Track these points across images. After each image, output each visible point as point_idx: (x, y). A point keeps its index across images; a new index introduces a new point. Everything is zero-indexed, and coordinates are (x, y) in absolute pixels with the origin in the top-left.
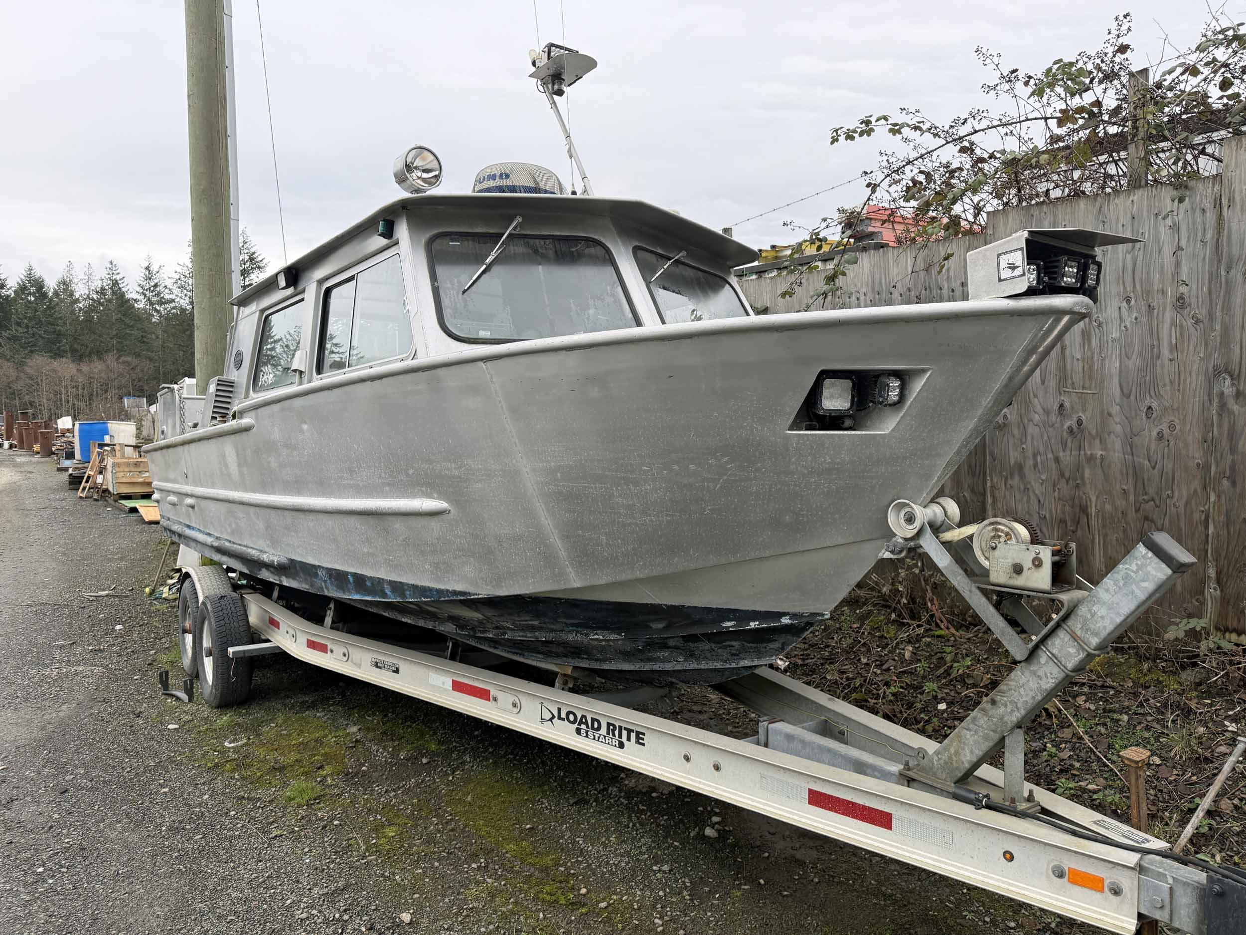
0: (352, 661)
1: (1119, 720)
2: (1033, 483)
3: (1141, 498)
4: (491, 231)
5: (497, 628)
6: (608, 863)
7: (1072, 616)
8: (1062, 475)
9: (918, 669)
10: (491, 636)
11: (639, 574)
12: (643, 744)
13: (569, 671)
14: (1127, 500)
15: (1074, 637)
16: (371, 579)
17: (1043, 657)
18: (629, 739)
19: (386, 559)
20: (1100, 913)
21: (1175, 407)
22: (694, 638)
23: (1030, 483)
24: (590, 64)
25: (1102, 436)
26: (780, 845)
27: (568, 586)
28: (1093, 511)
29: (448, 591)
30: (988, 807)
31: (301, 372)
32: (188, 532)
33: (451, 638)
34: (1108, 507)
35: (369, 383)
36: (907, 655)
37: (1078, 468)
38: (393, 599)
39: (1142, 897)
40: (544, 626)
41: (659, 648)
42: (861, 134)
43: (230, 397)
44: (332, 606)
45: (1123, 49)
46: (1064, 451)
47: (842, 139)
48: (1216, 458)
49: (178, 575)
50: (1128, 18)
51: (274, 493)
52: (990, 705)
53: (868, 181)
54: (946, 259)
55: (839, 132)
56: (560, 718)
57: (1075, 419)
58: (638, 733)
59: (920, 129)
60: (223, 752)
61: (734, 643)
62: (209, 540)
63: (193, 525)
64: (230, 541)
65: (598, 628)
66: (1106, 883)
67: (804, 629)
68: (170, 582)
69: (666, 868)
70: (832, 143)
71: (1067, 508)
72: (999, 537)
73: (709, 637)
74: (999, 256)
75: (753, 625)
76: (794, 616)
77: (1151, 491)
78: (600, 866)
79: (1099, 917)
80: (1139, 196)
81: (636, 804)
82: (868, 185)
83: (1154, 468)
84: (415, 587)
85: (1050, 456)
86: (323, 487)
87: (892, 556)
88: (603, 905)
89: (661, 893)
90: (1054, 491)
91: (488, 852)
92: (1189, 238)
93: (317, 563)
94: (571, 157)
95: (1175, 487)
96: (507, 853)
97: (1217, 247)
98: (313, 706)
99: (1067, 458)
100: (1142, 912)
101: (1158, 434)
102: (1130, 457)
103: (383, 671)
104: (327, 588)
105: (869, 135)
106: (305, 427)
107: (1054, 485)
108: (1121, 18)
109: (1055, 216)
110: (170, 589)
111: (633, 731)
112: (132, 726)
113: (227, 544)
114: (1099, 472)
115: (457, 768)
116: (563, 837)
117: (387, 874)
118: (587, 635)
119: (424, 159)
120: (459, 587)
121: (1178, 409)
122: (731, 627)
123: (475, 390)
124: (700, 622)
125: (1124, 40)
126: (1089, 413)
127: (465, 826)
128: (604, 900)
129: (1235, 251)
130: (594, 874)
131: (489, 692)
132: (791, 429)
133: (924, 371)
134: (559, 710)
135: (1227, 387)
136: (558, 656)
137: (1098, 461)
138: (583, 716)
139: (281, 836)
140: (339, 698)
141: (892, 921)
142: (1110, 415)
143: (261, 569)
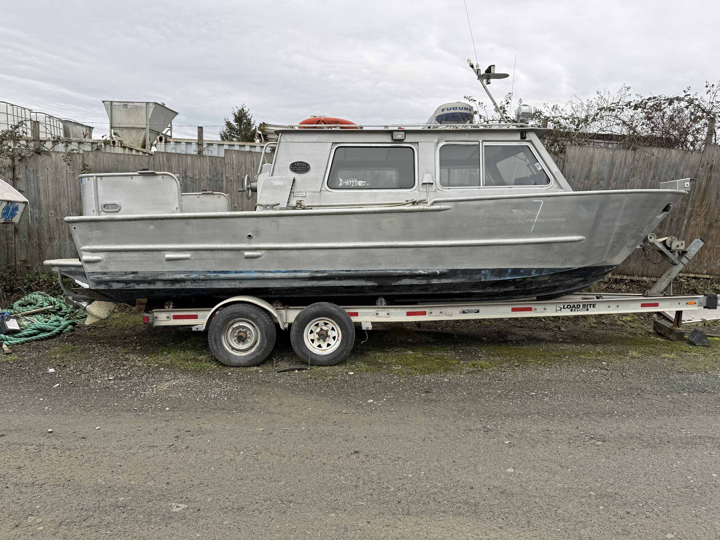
0: (446, 314)
7: (687, 254)
12: (595, 307)
15: (687, 258)
17: (681, 263)
18: (590, 307)
19: (541, 260)
31: (430, 184)
40: (564, 279)
56: (564, 308)
58: (593, 305)
72: (672, 240)
74: (684, 182)
93: (483, 268)
103: (468, 314)
104: (485, 278)
131: (531, 308)
134: (564, 306)
138: (573, 305)
143: (401, 280)
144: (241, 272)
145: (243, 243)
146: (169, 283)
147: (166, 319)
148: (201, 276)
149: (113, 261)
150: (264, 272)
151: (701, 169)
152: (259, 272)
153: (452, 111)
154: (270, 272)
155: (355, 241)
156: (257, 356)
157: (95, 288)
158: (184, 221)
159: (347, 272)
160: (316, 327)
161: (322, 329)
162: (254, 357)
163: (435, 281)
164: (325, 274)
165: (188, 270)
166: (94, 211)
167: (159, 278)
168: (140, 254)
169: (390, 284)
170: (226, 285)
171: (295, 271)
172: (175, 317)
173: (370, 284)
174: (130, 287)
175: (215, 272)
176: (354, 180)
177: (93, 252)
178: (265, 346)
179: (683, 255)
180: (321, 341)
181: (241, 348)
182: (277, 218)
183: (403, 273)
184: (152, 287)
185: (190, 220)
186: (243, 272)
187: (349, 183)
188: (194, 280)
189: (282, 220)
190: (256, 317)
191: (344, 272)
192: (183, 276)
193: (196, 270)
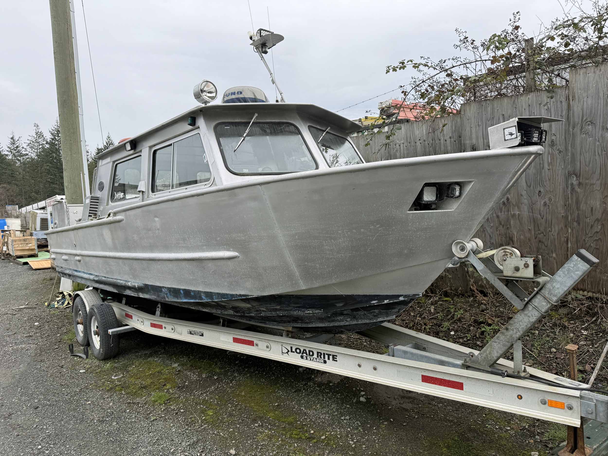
0: (177, 332)
1: (534, 333)
2: (487, 228)
3: (537, 233)
4: (243, 121)
5: (257, 311)
6: (319, 418)
7: (544, 288)
8: (501, 224)
9: (439, 317)
10: (253, 315)
11: (334, 281)
12: (337, 361)
13: (290, 329)
14: (531, 234)
15: (545, 298)
16: (194, 291)
17: (530, 307)
18: (329, 359)
19: (203, 282)
20: (564, 418)
21: (551, 190)
22: (357, 310)
23: (485, 228)
24: (280, 38)
25: (518, 205)
26: (394, 403)
27: (299, 289)
28: (515, 239)
29: (237, 295)
30: (508, 376)
31: (143, 192)
32: (76, 273)
33: (222, 317)
34: (522, 237)
35: (196, 197)
36: (432, 310)
37: (508, 220)
38: (205, 300)
39: (582, 409)
40: (282, 308)
41: (339, 315)
42: (400, 69)
43: (97, 205)
44: (159, 305)
45: (517, 28)
46: (501, 212)
47: (391, 71)
48: (571, 214)
49: (61, 295)
50: (519, 14)
51: (137, 252)
52: (505, 331)
53: (402, 90)
54: (444, 126)
55: (390, 68)
56: (292, 351)
57: (506, 198)
58: (333, 356)
59: (428, 66)
60: (112, 381)
61: (375, 311)
62: (92, 277)
63: (80, 270)
64: (105, 277)
65: (310, 308)
66: (565, 405)
67: (410, 302)
68: (58, 299)
69: (348, 417)
70: (387, 73)
71: (504, 239)
72: (507, 255)
73: (364, 309)
74: (504, 129)
75: (386, 302)
76: (405, 296)
77: (542, 229)
78: (316, 420)
79: (563, 420)
80: (531, 96)
81: (324, 389)
82: (403, 92)
83: (542, 219)
84: (218, 294)
85: (494, 215)
86: (167, 248)
87: (452, 266)
88: (323, 437)
89: (349, 429)
90: (497, 231)
91: (261, 418)
92: (555, 114)
93: (162, 285)
94: (273, 83)
95: (553, 227)
96: (270, 417)
97: (568, 118)
98: (151, 355)
99: (503, 216)
100: (583, 416)
101: (544, 203)
102: (532, 214)
103: (195, 336)
104: (167, 297)
105: (404, 69)
106: (156, 219)
107: (497, 229)
108: (515, 14)
109: (493, 106)
110: (58, 303)
111: (331, 355)
112: (60, 373)
113: (103, 278)
114: (518, 221)
115: (233, 380)
116: (294, 408)
117: (215, 433)
118: (304, 311)
119: (208, 87)
120: (243, 293)
121: (553, 191)
122: (376, 303)
123: (255, 198)
124: (361, 302)
125: (517, 24)
126: (512, 195)
127: (246, 407)
128: (323, 435)
129: (576, 120)
130: (315, 423)
131: (253, 342)
132: (410, 210)
133: (470, 182)
134: (291, 348)
135: (574, 181)
136: (285, 322)
137: (517, 216)
138: (304, 350)
139: (156, 419)
140: (163, 351)
141: (456, 432)
142: (522, 195)
143: (126, 290)
171: (91, 274)
176: (120, 193)
183: (122, 283)
187: (118, 196)
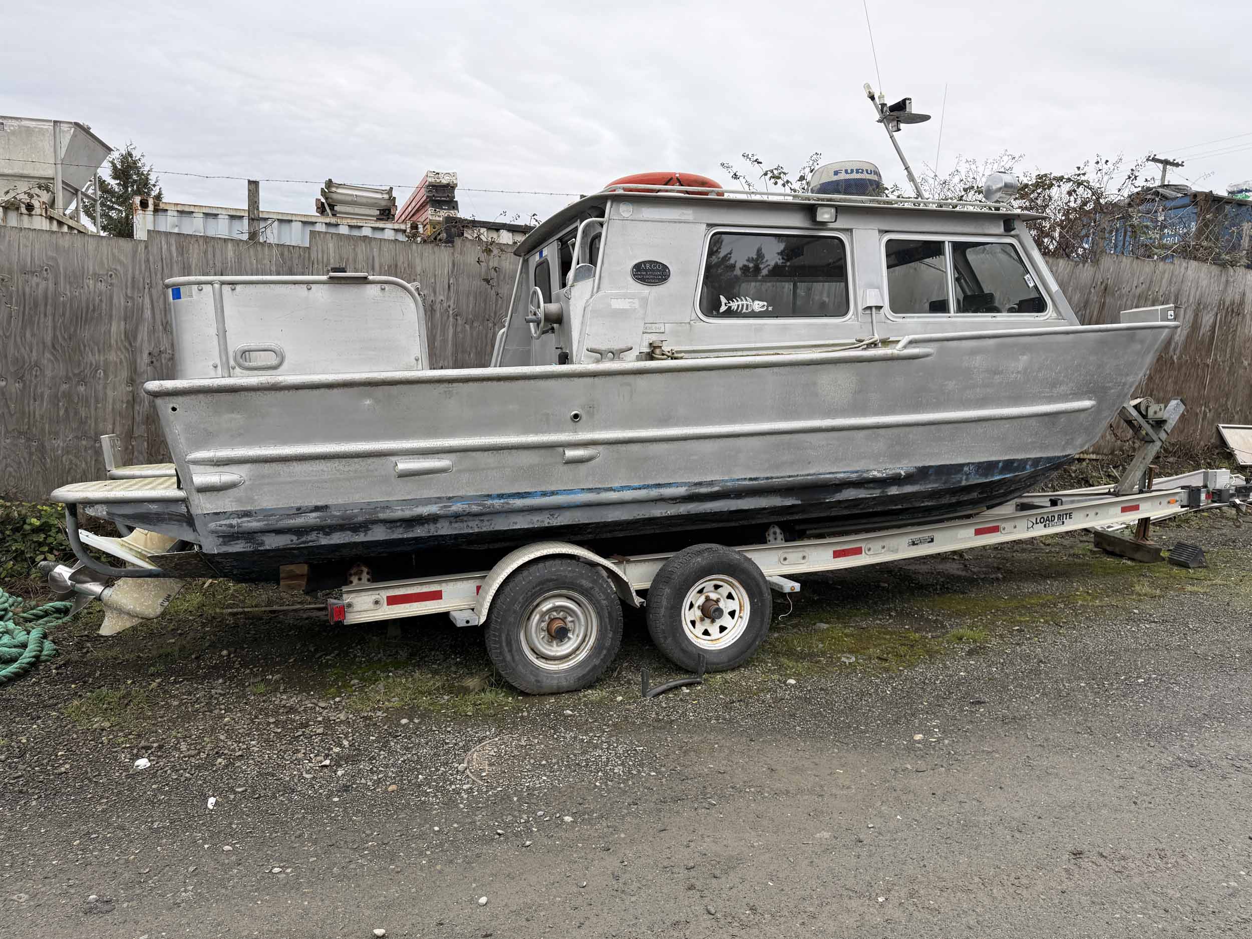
0: (889, 550)
12: (1072, 518)
16: (1020, 460)
18: (1066, 518)
31: (880, 308)
56: (1037, 523)
58: (1069, 514)
84: (1048, 458)
103: (920, 546)
131: (998, 526)
134: (1037, 520)
138: (1047, 517)
143: (840, 491)
144: (553, 493)
145: (562, 431)
146: (401, 526)
147: (372, 606)
148: (473, 507)
149: (268, 484)
150: (598, 490)
151: (1093, 291)
152: (590, 490)
153: (855, 176)
154: (611, 489)
155: (771, 420)
156: (595, 667)
157: (221, 551)
158: (443, 387)
159: (751, 483)
160: (699, 595)
161: (708, 599)
162: (587, 669)
163: (893, 491)
164: (716, 489)
165: (443, 495)
166: (216, 367)
167: (382, 516)
168: (336, 464)
169: (822, 501)
170: (522, 523)
171: (659, 486)
172: (392, 601)
173: (789, 502)
174: (308, 542)
175: (501, 496)
176: (746, 300)
177: (219, 465)
178: (608, 643)
179: (1161, 427)
180: (708, 621)
181: (559, 654)
182: (632, 377)
183: (848, 478)
184: (360, 538)
185: (455, 385)
186: (557, 494)
187: (738, 306)
188: (457, 517)
189: (641, 382)
190: (591, 585)
191: (747, 483)
192: (434, 509)
193: (460, 494)
